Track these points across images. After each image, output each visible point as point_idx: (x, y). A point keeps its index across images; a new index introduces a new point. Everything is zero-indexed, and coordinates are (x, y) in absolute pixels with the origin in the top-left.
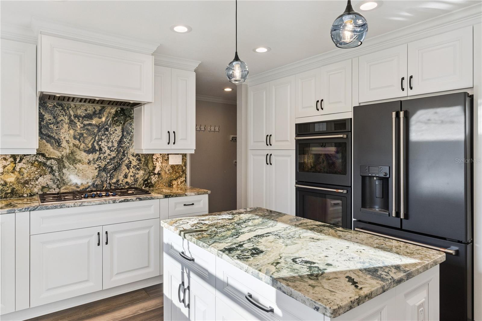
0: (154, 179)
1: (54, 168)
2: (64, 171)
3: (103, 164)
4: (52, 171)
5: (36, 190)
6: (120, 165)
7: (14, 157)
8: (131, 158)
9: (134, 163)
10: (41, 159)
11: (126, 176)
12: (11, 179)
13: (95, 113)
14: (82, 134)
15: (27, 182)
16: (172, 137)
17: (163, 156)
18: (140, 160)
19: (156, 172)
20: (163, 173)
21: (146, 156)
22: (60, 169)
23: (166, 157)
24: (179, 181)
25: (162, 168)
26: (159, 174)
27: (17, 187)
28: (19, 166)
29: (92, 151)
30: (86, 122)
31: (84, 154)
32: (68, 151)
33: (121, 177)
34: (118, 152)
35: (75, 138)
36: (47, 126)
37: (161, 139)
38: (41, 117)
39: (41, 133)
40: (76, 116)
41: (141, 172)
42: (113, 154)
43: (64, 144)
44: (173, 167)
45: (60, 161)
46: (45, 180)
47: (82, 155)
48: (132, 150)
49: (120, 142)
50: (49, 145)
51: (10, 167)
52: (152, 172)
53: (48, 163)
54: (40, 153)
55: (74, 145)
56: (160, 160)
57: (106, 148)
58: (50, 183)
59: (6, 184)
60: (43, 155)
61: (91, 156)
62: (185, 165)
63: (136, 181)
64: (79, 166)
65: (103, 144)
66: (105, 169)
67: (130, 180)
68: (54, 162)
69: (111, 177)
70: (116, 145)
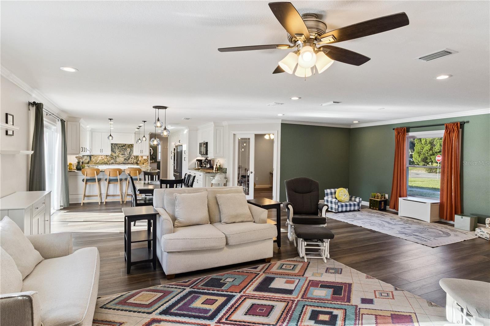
0: (139, 162)
1: (115, 158)
2: (117, 159)
3: (125, 158)
4: (114, 159)
5: (110, 163)
6: (130, 158)
7: (106, 155)
8: (133, 157)
9: (133, 158)
10: (112, 156)
11: (131, 161)
12: (106, 160)
13: (123, 146)
14: (120, 151)
15: (109, 161)
16: (142, 152)
17: (141, 156)
18: (135, 157)
19: (139, 160)
20: (141, 161)
21: (136, 156)
22: (116, 159)
23: (142, 157)
24: (146, 163)
25: (141, 159)
26: (140, 161)
27: (107, 162)
28: (107, 157)
29: (123, 154)
30: (121, 148)
31: (121, 155)
32: (117, 155)
33: (130, 161)
34: (129, 155)
35: (119, 151)
36: (113, 149)
37: (139, 152)
38: (112, 147)
39: (112, 151)
40: (119, 147)
41: (135, 160)
42: (128, 156)
43: (116, 153)
44: (144, 159)
45: (116, 157)
46: (112, 161)
47: (120, 156)
48: (133, 155)
49: (130, 152)
50: (113, 153)
51: (106, 158)
52: (138, 160)
53: (113, 157)
54: (111, 155)
55: (119, 153)
56: (140, 157)
57: (126, 154)
58: (114, 162)
59: (105, 161)
60: (112, 155)
61: (123, 156)
62: (148, 159)
63: (134, 162)
64: (120, 158)
65: (125, 153)
66: (126, 159)
67: (132, 162)
68: (115, 157)
69: (127, 161)
70: (129, 153)
